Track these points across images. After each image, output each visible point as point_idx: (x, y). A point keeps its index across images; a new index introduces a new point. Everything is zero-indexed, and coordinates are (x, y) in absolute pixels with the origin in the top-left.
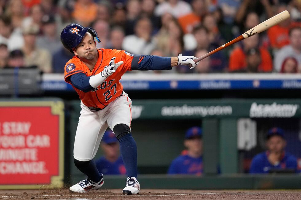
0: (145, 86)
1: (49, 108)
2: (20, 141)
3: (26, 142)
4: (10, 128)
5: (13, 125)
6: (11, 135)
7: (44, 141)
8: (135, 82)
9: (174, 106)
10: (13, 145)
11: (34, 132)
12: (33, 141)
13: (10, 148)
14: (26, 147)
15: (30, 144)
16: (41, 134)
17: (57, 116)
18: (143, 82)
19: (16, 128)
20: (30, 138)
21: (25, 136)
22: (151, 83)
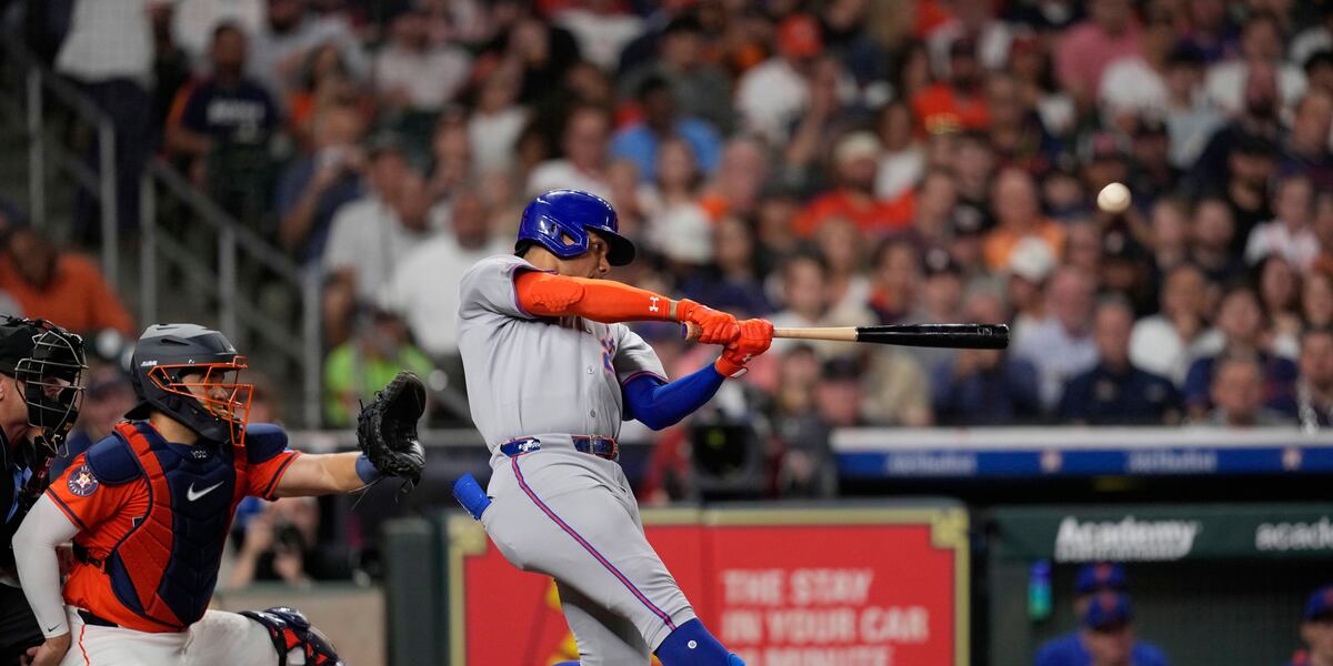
0: (1207, 463)
1: (926, 529)
2: (841, 624)
3: (857, 625)
4: (813, 586)
5: (822, 576)
6: (814, 606)
7: (910, 624)
8: (1178, 451)
9: (1293, 521)
10: (822, 635)
11: (883, 596)
12: (878, 625)
13: (810, 644)
14: (859, 641)
15: (870, 634)
16: (904, 602)
17: (950, 553)
18: (1203, 451)
19: (831, 585)
20: (871, 616)
21: (858, 609)
22: (1224, 454)
